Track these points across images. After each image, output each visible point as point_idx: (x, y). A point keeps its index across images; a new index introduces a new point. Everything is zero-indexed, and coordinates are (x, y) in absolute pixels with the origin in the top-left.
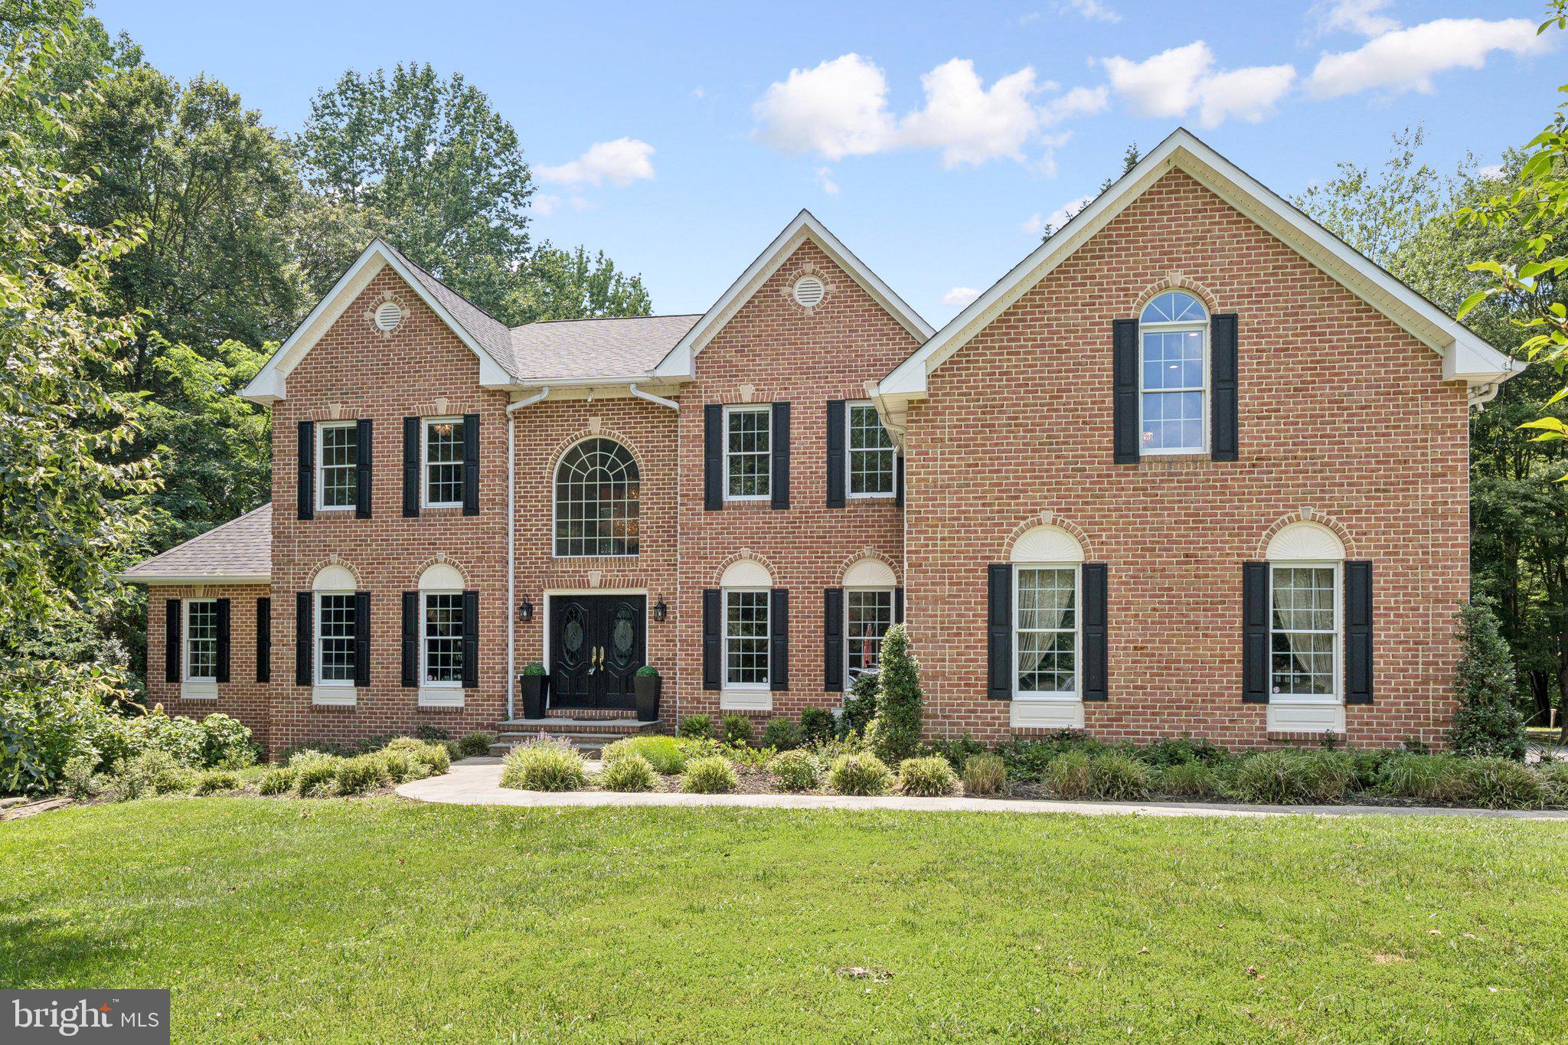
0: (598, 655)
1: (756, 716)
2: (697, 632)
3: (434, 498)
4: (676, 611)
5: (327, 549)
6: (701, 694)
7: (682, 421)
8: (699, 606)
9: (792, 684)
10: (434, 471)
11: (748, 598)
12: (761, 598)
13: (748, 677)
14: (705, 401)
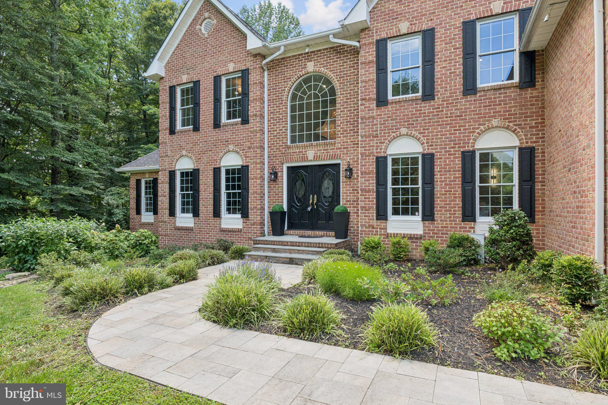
0: (313, 199)
1: (411, 238)
2: (372, 184)
3: (229, 118)
4: (357, 172)
5: (181, 148)
6: (375, 222)
7: (362, 53)
8: (373, 168)
9: (437, 216)
10: (229, 103)
11: (405, 161)
12: (415, 160)
13: (405, 212)
14: (376, 38)
